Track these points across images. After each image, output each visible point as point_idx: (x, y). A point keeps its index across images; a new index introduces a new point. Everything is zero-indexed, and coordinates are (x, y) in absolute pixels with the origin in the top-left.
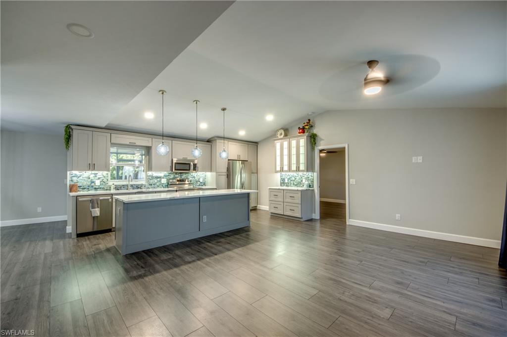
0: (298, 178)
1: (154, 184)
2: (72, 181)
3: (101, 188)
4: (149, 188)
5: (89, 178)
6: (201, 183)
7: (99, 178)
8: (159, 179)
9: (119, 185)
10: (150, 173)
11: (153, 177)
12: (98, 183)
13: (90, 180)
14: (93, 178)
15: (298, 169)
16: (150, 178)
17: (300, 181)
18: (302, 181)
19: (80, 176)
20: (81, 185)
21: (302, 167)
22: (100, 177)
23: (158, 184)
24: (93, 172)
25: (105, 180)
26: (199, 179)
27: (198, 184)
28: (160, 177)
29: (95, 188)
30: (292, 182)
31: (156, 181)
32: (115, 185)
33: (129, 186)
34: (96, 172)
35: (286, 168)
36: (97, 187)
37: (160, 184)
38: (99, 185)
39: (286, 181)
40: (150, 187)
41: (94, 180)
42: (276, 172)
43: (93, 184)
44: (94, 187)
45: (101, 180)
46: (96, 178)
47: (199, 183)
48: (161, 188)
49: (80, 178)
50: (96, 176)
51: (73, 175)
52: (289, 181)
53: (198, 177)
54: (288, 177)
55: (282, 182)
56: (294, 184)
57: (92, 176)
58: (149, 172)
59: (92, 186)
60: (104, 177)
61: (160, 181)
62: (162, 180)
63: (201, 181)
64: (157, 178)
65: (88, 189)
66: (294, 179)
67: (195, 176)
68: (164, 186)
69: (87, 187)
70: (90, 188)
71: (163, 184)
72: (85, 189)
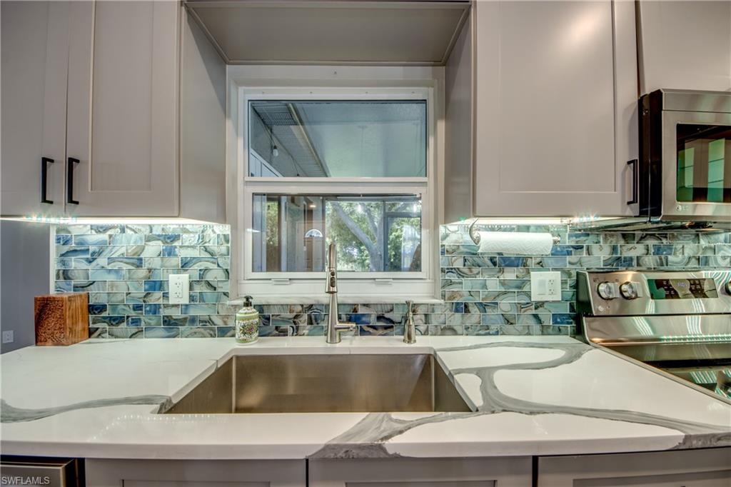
1: (483, 307)
2: (65, 275)
3: (193, 320)
4: (451, 330)
5: (139, 263)
7: (185, 265)
8: (510, 275)
9: (290, 307)
10: (455, 232)
11: (473, 259)
12: (178, 286)
13: (142, 273)
14: (157, 263)
16: (458, 264)
19: (100, 254)
23: (506, 304)
24: (158, 225)
25: (215, 275)
28: (519, 262)
29: (169, 321)
31: (493, 285)
32: (260, 308)
33: (334, 312)
34: (172, 225)
36: (176, 314)
37: (521, 307)
38: (186, 301)
40: (456, 320)
41: (158, 277)
43: (156, 298)
44: (164, 312)
45: (195, 270)
46: (175, 261)
49: (102, 261)
50: (170, 253)
51: (73, 246)
57: (152, 250)
58: (452, 227)
59: (155, 309)
60: (212, 254)
61: (522, 285)
62: (536, 277)
64: (500, 261)
65: (136, 322)
68: (548, 321)
69: (133, 314)
70: (145, 319)
71: (539, 305)
72: (119, 320)
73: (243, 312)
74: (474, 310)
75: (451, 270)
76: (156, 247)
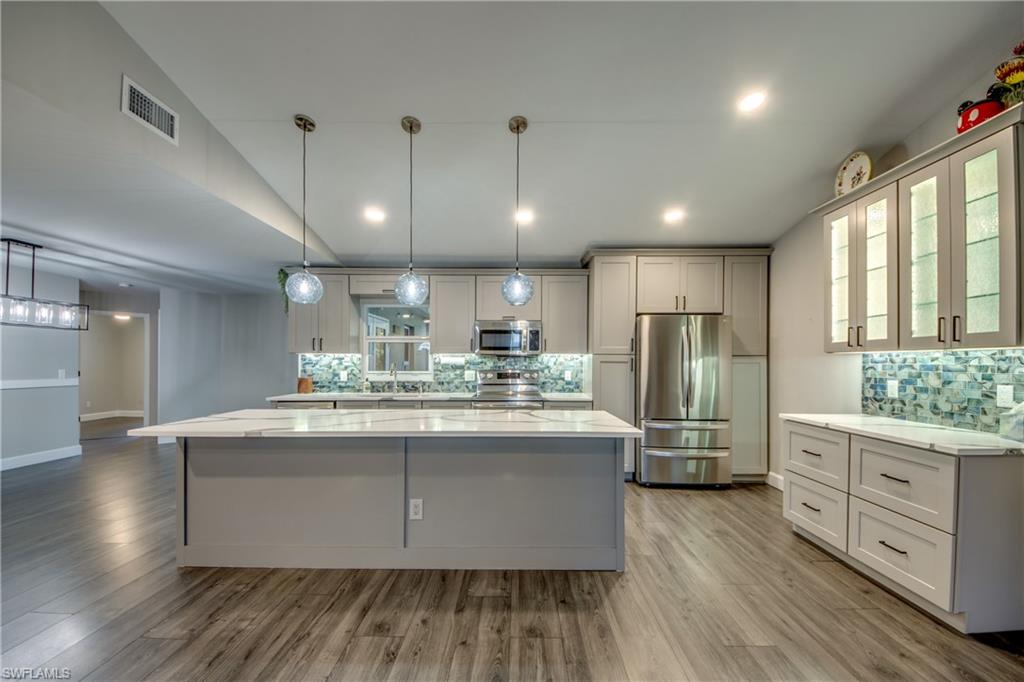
0: (963, 378)
1: (448, 383)
2: (304, 371)
3: (349, 387)
4: (438, 391)
5: (330, 367)
6: (568, 383)
7: (346, 368)
8: (458, 372)
9: (381, 383)
10: (440, 357)
11: (445, 367)
12: (344, 376)
13: (331, 371)
14: (336, 367)
15: (952, 331)
16: (440, 368)
17: (976, 394)
18: (990, 396)
19: (317, 364)
20: (317, 380)
21: (981, 318)
22: (347, 364)
23: (456, 382)
24: (337, 355)
25: (356, 371)
26: (562, 372)
27: (559, 387)
28: (462, 367)
29: (340, 387)
30: (924, 398)
31: (452, 375)
32: (371, 383)
33: (395, 384)
34: (342, 355)
35: (877, 330)
36: (343, 385)
37: (461, 383)
38: (346, 380)
39: (893, 389)
40: (439, 388)
41: (337, 372)
42: (831, 349)
43: (336, 379)
44: (339, 384)
45: (349, 370)
46: (343, 367)
47: (560, 382)
48: (464, 391)
49: (317, 366)
50: (341, 364)
51: (307, 361)
52: (910, 389)
53: (560, 368)
54: (904, 374)
55: (870, 394)
56: (935, 408)
57: (335, 364)
59: (335, 383)
60: (355, 365)
61: (462, 375)
62: (466, 372)
63: (568, 376)
64: (455, 367)
65: (329, 387)
66: (933, 381)
67: (551, 364)
68: (471, 387)
69: (327, 384)
70: (332, 386)
71: (467, 382)
72: (323, 387)
73: (366, 383)
74: (445, 384)
75: (437, 370)
76: (337, 361)
